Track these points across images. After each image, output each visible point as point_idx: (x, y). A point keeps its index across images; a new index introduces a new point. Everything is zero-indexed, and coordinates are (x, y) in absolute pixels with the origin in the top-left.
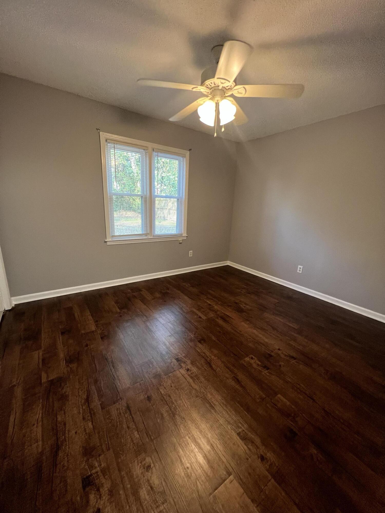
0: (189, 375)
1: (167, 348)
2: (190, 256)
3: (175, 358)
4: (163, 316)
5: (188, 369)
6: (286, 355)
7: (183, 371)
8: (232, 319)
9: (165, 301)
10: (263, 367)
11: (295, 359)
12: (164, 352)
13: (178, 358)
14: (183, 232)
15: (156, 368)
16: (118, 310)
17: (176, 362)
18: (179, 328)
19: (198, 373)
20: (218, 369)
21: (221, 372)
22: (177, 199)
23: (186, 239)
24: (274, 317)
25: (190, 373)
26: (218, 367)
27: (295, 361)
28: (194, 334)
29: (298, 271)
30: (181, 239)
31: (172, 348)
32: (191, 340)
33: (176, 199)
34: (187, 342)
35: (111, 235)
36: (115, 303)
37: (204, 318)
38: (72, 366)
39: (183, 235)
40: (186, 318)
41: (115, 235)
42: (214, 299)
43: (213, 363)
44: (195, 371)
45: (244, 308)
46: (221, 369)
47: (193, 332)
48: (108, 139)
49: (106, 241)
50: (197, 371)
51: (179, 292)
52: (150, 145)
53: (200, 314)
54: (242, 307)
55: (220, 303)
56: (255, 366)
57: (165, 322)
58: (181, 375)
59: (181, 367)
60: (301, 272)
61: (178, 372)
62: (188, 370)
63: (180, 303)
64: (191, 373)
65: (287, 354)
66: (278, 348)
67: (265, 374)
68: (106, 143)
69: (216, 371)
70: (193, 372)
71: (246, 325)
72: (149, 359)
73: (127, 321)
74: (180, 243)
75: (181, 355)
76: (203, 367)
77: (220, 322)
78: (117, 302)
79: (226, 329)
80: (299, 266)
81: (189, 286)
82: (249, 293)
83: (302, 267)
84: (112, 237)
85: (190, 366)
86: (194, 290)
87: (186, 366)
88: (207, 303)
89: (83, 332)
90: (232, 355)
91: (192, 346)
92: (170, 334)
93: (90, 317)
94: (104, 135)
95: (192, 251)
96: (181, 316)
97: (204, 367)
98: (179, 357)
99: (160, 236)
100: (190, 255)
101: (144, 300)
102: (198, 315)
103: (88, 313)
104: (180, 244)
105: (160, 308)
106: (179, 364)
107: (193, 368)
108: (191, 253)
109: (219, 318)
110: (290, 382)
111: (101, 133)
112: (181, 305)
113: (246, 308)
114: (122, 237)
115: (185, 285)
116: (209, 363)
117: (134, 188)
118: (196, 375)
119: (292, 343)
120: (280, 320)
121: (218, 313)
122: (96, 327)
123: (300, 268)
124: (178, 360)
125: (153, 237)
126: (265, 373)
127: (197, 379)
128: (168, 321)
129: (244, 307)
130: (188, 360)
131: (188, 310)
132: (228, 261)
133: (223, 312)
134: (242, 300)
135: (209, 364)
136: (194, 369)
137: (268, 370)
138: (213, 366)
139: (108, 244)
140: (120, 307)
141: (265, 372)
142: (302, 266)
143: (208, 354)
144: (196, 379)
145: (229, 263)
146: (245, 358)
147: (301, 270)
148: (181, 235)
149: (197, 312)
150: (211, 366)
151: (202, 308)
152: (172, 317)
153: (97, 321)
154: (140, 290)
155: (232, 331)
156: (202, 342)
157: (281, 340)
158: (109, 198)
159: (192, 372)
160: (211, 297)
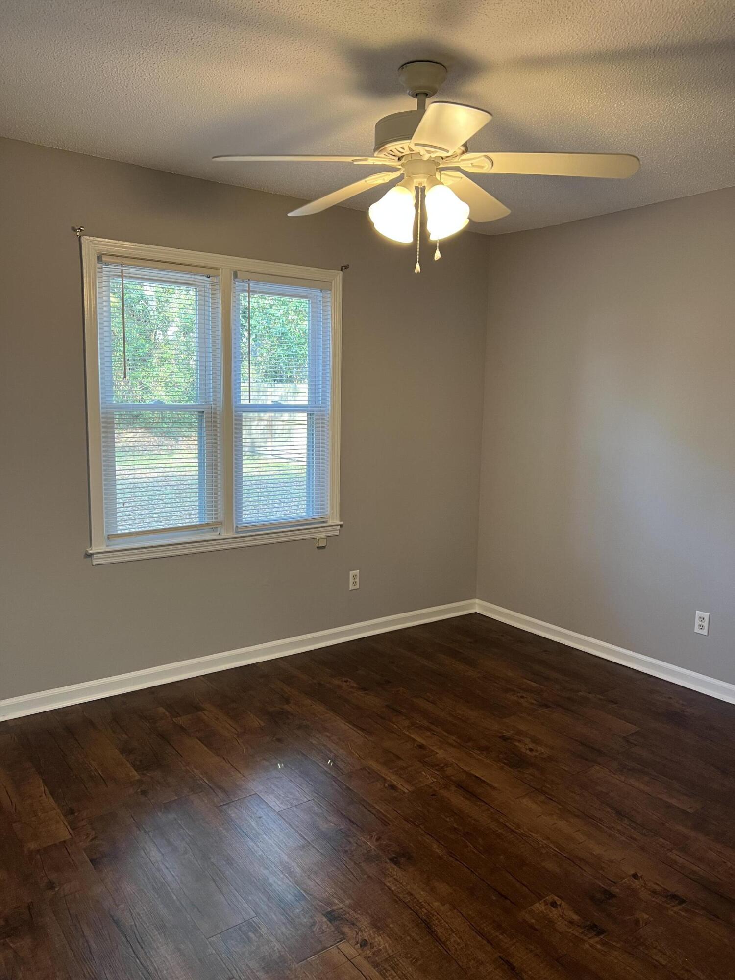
0: (367, 958)
1: (297, 883)
2: (351, 587)
3: (324, 913)
4: (277, 786)
5: (365, 940)
6: (654, 892)
7: (348, 948)
8: (494, 788)
9: (279, 740)
10: (584, 927)
11: (682, 901)
12: (289, 896)
13: (333, 911)
14: (328, 511)
15: (269, 941)
16: (135, 775)
17: (328, 923)
18: (329, 824)
19: (393, 951)
20: (454, 938)
21: (463, 945)
22: (309, 414)
23: (337, 533)
24: (623, 778)
25: (369, 953)
26: (454, 932)
27: (680, 907)
28: (377, 840)
29: (697, 630)
30: (323, 535)
31: (311, 884)
32: (369, 858)
33: (306, 415)
34: (355, 864)
35: (106, 534)
36: (123, 751)
37: (406, 788)
38: (18, 944)
39: (330, 523)
40: (350, 790)
41: (119, 532)
42: (433, 727)
43: (436, 922)
44: (385, 947)
45: (528, 752)
46: (460, 938)
47: (374, 833)
48: (105, 255)
49: (91, 552)
50: (389, 945)
51: (320, 708)
52: (226, 262)
53: (393, 779)
54: (523, 750)
55: (452, 739)
56: (561, 925)
57: (286, 807)
58: (345, 960)
59: (343, 937)
60: (705, 632)
61: (333, 950)
62: (364, 944)
63: (328, 746)
64: (374, 954)
65: (656, 887)
66: (632, 872)
67: (591, 948)
68: (99, 265)
69: (448, 943)
70: (381, 950)
71: (534, 806)
72: (247, 918)
73: (166, 807)
74: (319, 548)
75: (342, 901)
76: (409, 935)
77: (456, 799)
78: (126, 750)
79: (473, 822)
80: (699, 613)
81: (352, 687)
82: (547, 706)
83: (706, 615)
84: (108, 538)
85: (368, 933)
86: (372, 701)
87: (357, 934)
88: (413, 740)
89: (33, 846)
90: (494, 898)
91: (371, 875)
92: (303, 842)
93: (49, 801)
94: (91, 245)
95: (358, 571)
96: (332, 785)
97: (413, 935)
98: (334, 908)
99: (256, 530)
100: (351, 583)
101: (210, 739)
102: (385, 779)
103: (38, 788)
104: (321, 550)
105: (266, 764)
106: (337, 928)
107: (378, 939)
108: (355, 576)
109: (453, 788)
110: (662, 965)
111: (85, 239)
112: (331, 751)
113: (534, 753)
114: (139, 537)
115: (339, 687)
116: (424, 921)
117: (146, 351)
118: (387, 957)
119: (675, 855)
120: (642, 787)
121: (449, 771)
122: (70, 830)
123: (702, 619)
124: (332, 916)
125: (237, 532)
126: (591, 946)
127: (393, 968)
128: (295, 802)
129: (531, 750)
130: (361, 914)
131: (354, 767)
132: (477, 601)
133: (466, 769)
134: (522, 727)
135: (426, 925)
136: (381, 941)
137: (602, 937)
138: (439, 931)
139: (95, 562)
140: (138, 763)
141: (592, 942)
142: (706, 612)
143: (421, 894)
144: (389, 968)
145: (478, 606)
146: (532, 905)
147: (706, 624)
148: (324, 522)
149: (384, 771)
150: (431, 932)
151: (398, 758)
152: (307, 790)
153: (72, 812)
154: (198, 708)
155: (493, 826)
156: (403, 860)
157: (643, 848)
158: (102, 420)
159: (375, 949)
160: (426, 723)
